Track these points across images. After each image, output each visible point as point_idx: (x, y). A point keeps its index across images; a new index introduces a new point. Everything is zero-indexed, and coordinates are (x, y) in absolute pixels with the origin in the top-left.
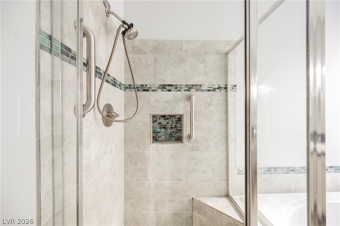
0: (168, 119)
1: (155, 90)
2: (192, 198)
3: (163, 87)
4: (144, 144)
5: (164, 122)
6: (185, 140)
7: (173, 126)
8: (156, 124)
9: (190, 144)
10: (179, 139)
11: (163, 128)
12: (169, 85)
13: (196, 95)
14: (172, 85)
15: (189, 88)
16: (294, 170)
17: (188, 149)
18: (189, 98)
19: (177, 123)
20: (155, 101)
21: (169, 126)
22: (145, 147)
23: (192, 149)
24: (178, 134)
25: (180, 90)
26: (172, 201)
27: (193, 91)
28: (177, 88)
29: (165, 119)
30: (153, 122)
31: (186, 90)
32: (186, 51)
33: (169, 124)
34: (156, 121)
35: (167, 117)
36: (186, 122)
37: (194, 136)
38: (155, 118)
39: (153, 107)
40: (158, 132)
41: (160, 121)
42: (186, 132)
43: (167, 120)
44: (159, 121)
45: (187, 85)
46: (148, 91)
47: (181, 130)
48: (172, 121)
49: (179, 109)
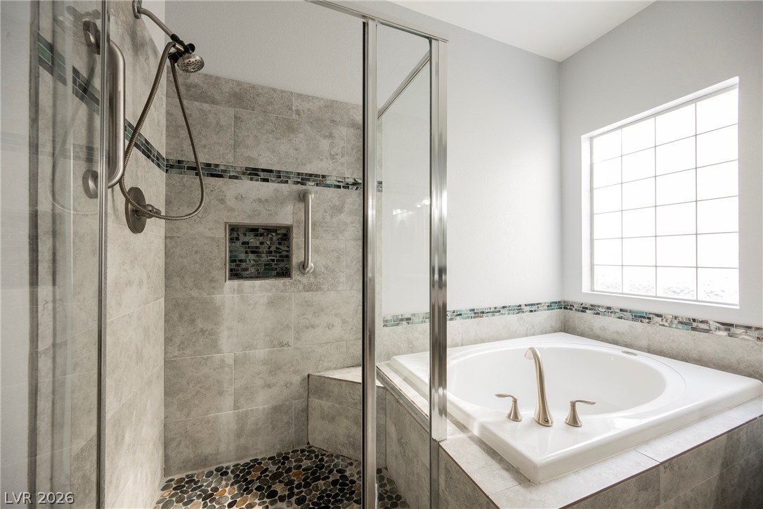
0: (262, 235)
1: (236, 178)
2: (306, 374)
3: (253, 173)
4: (211, 281)
5: (253, 241)
6: (295, 274)
7: (273, 249)
8: (238, 244)
9: (304, 280)
10: (285, 273)
11: (253, 252)
12: (264, 170)
13: (316, 192)
14: (271, 171)
15: (304, 179)
16: (460, 315)
17: (301, 287)
18: (303, 197)
19: (280, 244)
20: (236, 198)
21: (264, 249)
22: (213, 287)
23: (309, 288)
24: (282, 265)
25: (287, 182)
26: (269, 386)
27: (310, 186)
28: (281, 177)
29: (256, 235)
30: (232, 240)
31: (298, 183)
32: (298, 112)
33: (265, 245)
34: (237, 239)
35: (261, 231)
36: (297, 239)
37: (311, 264)
38: (234, 231)
39: (232, 210)
40: (241, 261)
41: (246, 239)
42: (297, 258)
43: (261, 238)
44: (242, 238)
45: (299, 174)
46: (221, 176)
47: (287, 257)
48: (271, 239)
49: (285, 216)
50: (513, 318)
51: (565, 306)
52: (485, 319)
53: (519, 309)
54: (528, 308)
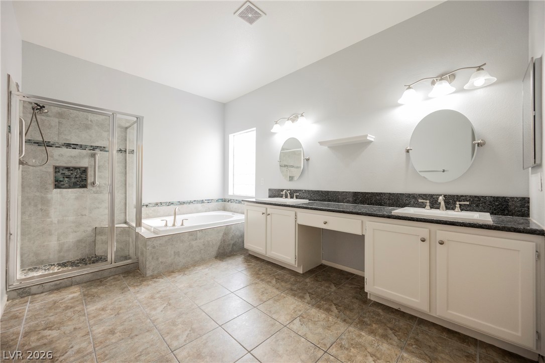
0: (72, 170)
1: (59, 147)
2: (95, 227)
3: (68, 145)
4: (46, 189)
5: (67, 173)
6: (89, 187)
7: (78, 176)
8: (59, 174)
9: (94, 189)
10: (85, 186)
11: (67, 178)
12: (73, 144)
13: (100, 154)
14: (77, 145)
15: (94, 148)
17: (92, 192)
18: (93, 156)
19: (81, 174)
20: (59, 155)
21: (73, 176)
22: (47, 192)
23: (97, 192)
24: (82, 183)
25: (85, 149)
26: (75, 232)
27: (97, 151)
28: (81, 147)
29: (69, 170)
30: (56, 172)
31: (91, 150)
32: (91, 121)
33: (74, 174)
34: (59, 172)
35: (71, 169)
36: (90, 173)
37: (97, 183)
38: (57, 169)
39: (57, 160)
40: (61, 181)
41: (63, 172)
42: (90, 180)
43: (72, 172)
44: (61, 172)
45: (91, 146)
46: (51, 146)
47: (86, 180)
48: (77, 172)
49: (84, 163)
50: (199, 205)
51: (224, 200)
52: (185, 205)
53: (202, 202)
54: (207, 201)
